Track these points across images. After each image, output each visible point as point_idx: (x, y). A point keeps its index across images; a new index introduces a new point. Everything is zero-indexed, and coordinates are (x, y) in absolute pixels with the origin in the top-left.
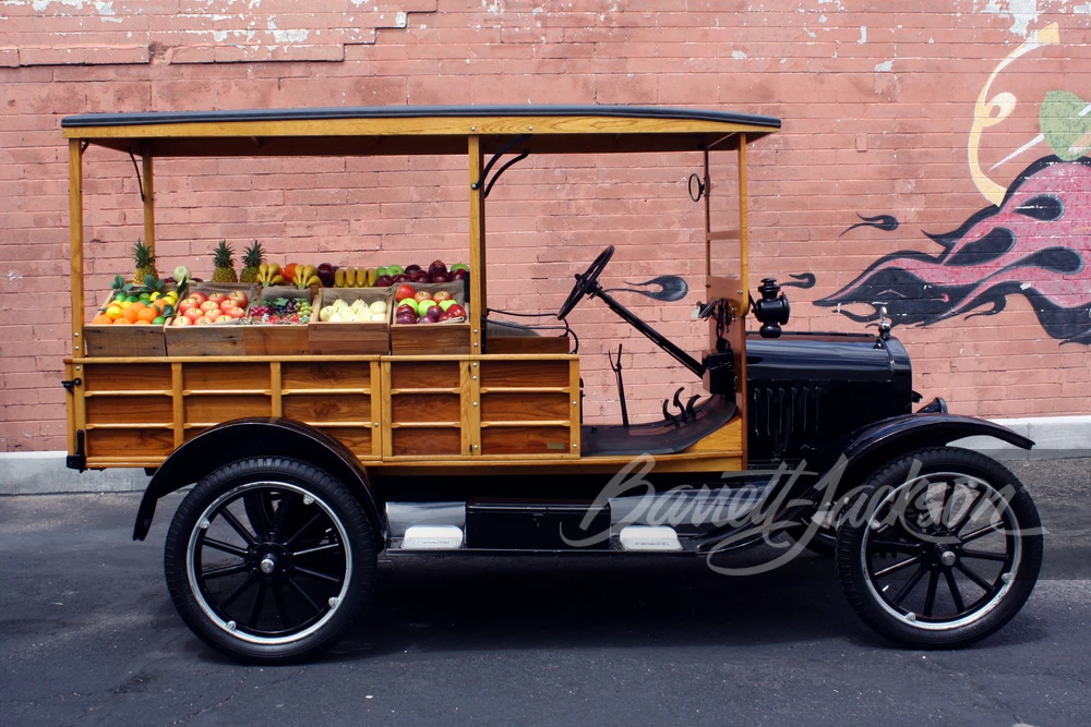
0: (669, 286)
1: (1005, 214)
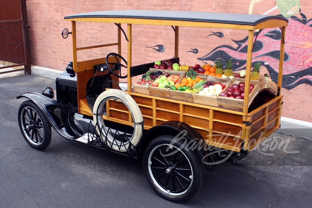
0: (160, 48)
1: (261, 36)
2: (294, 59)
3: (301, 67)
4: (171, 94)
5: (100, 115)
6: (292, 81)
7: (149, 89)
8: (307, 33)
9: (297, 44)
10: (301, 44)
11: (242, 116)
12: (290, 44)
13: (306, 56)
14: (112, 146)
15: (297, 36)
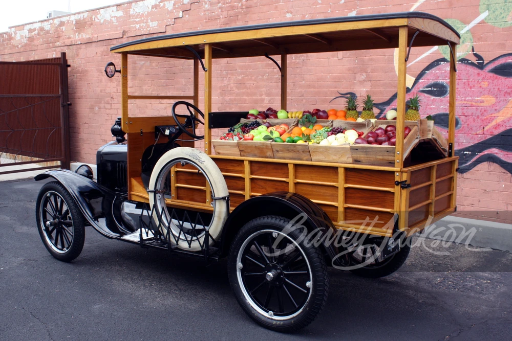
1: (414, 92)
2: (468, 125)
3: (479, 136)
4: (274, 150)
5: (159, 192)
6: (467, 159)
7: (238, 145)
8: (487, 83)
9: (471, 101)
10: (478, 101)
11: (393, 173)
12: (460, 102)
13: (487, 119)
14: (177, 242)
15: (471, 88)
